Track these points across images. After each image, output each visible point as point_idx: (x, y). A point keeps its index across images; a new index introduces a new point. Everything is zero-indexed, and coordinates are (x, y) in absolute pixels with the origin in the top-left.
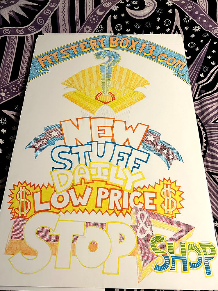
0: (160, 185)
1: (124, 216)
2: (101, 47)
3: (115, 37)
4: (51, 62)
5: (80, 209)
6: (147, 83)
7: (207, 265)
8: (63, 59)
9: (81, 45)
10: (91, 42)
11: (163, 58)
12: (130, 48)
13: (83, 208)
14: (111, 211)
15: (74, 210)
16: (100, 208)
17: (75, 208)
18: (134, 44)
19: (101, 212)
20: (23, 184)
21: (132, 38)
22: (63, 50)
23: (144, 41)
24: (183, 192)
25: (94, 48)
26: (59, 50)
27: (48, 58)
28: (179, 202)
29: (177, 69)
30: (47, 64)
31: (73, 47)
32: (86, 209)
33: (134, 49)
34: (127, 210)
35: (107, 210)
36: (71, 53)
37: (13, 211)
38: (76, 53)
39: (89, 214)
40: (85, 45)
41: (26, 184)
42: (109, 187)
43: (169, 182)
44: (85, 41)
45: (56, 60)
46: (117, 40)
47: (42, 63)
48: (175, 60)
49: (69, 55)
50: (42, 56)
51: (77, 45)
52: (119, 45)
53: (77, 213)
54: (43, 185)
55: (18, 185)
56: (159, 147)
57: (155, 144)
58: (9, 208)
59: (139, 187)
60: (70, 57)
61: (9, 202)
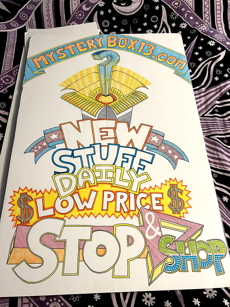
0: (166, 185)
1: (132, 218)
2: (98, 47)
3: (112, 37)
4: (47, 63)
5: (85, 213)
6: (148, 83)
7: (218, 263)
8: (59, 60)
9: (78, 45)
10: (88, 42)
11: (163, 57)
12: (129, 48)
13: (88, 212)
14: (118, 214)
15: (79, 214)
16: (106, 212)
17: (80, 212)
18: (133, 43)
19: (108, 215)
20: (24, 190)
21: (131, 38)
22: (59, 50)
23: (143, 41)
24: (190, 192)
25: (91, 48)
26: (54, 50)
27: (44, 59)
28: (187, 202)
29: (178, 68)
30: (43, 65)
31: (70, 47)
32: (91, 213)
33: (133, 49)
34: (135, 212)
35: (114, 212)
36: (68, 53)
37: (15, 219)
38: (73, 53)
39: (96, 217)
40: (82, 45)
41: (27, 189)
42: (115, 189)
43: (175, 183)
44: (81, 41)
45: (52, 61)
46: (115, 39)
47: (37, 64)
48: (175, 60)
49: (66, 55)
50: (38, 56)
51: (74, 45)
52: (117, 44)
53: (83, 217)
54: (46, 190)
55: (19, 191)
56: (163, 148)
57: (159, 144)
58: (10, 216)
59: (145, 188)
60: (67, 58)
61: (10, 210)
